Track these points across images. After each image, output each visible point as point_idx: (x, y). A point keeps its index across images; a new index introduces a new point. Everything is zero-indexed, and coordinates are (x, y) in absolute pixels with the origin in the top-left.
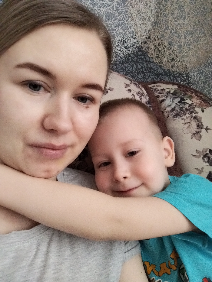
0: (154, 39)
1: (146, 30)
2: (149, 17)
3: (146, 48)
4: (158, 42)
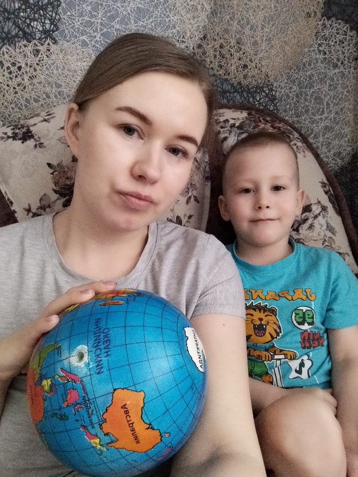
0: (213, 38)
1: (199, 26)
2: (203, 4)
3: (201, 54)
4: (219, 42)
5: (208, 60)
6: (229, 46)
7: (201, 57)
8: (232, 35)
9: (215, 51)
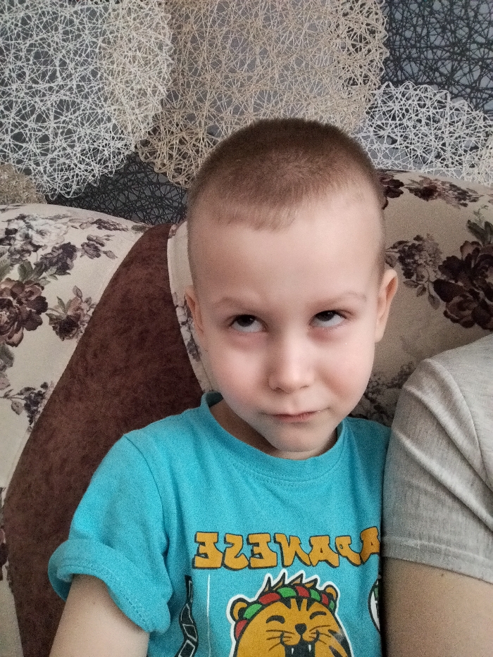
0: (169, 131)
1: (146, 117)
2: (155, 86)
3: (148, 154)
4: (179, 135)
5: (158, 162)
6: (194, 139)
7: (146, 158)
8: (200, 123)
9: (171, 148)
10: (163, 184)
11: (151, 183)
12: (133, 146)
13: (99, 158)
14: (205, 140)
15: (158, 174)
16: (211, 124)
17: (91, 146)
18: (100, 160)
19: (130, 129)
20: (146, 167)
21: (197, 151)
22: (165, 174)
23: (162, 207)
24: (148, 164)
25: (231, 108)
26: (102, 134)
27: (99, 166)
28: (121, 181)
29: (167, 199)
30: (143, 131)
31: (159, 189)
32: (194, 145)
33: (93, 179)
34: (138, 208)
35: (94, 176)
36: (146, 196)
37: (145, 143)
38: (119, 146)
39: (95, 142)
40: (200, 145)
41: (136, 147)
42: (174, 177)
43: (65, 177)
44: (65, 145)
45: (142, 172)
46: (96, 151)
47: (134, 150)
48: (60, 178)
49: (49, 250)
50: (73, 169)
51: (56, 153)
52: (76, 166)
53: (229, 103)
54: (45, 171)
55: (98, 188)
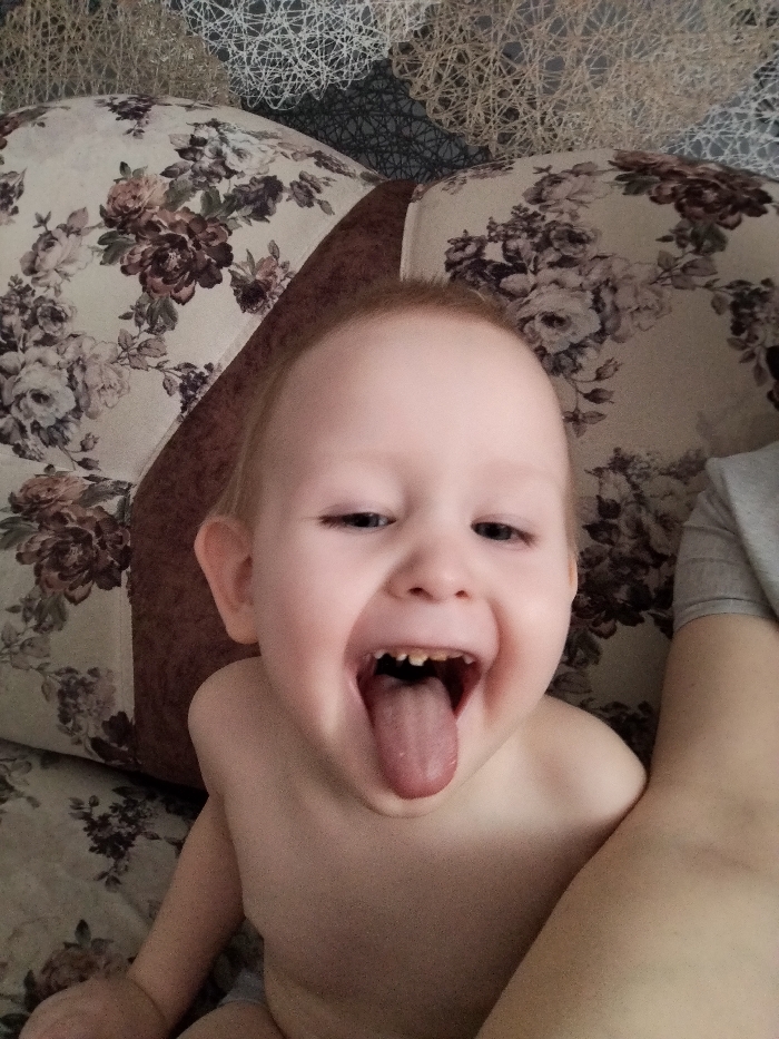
0: (446, 37)
1: (417, 6)
3: (406, 67)
4: (460, 46)
5: (419, 81)
6: (481, 58)
7: (402, 72)
8: (496, 34)
9: (443, 66)
10: (416, 119)
11: (399, 112)
12: (387, 49)
13: (332, 57)
14: (498, 64)
15: (413, 102)
16: (512, 39)
17: (325, 35)
18: (333, 61)
19: (388, 21)
20: (399, 87)
21: (481, 79)
22: (423, 103)
23: (406, 154)
24: (403, 82)
25: (549, 21)
26: (345, 19)
27: (328, 69)
28: (357, 101)
29: (417, 143)
30: (407, 29)
31: (410, 124)
32: (478, 68)
33: (316, 87)
34: (372, 148)
35: (318, 83)
36: (388, 132)
37: (406, 48)
38: (366, 44)
39: (331, 29)
40: (487, 70)
41: (390, 52)
42: (435, 111)
43: (277, 76)
44: (286, 25)
45: (392, 93)
46: (331, 45)
47: (386, 55)
48: (268, 75)
49: (246, 181)
50: (291, 65)
51: (270, 35)
52: (296, 61)
53: (548, 12)
54: (249, 59)
55: (321, 103)
